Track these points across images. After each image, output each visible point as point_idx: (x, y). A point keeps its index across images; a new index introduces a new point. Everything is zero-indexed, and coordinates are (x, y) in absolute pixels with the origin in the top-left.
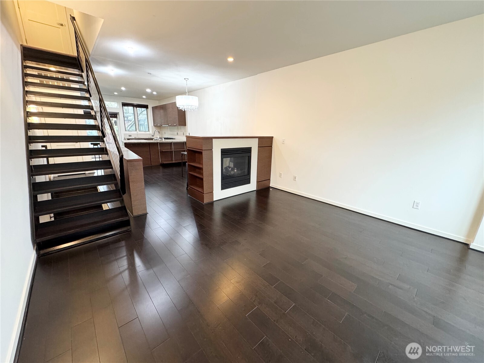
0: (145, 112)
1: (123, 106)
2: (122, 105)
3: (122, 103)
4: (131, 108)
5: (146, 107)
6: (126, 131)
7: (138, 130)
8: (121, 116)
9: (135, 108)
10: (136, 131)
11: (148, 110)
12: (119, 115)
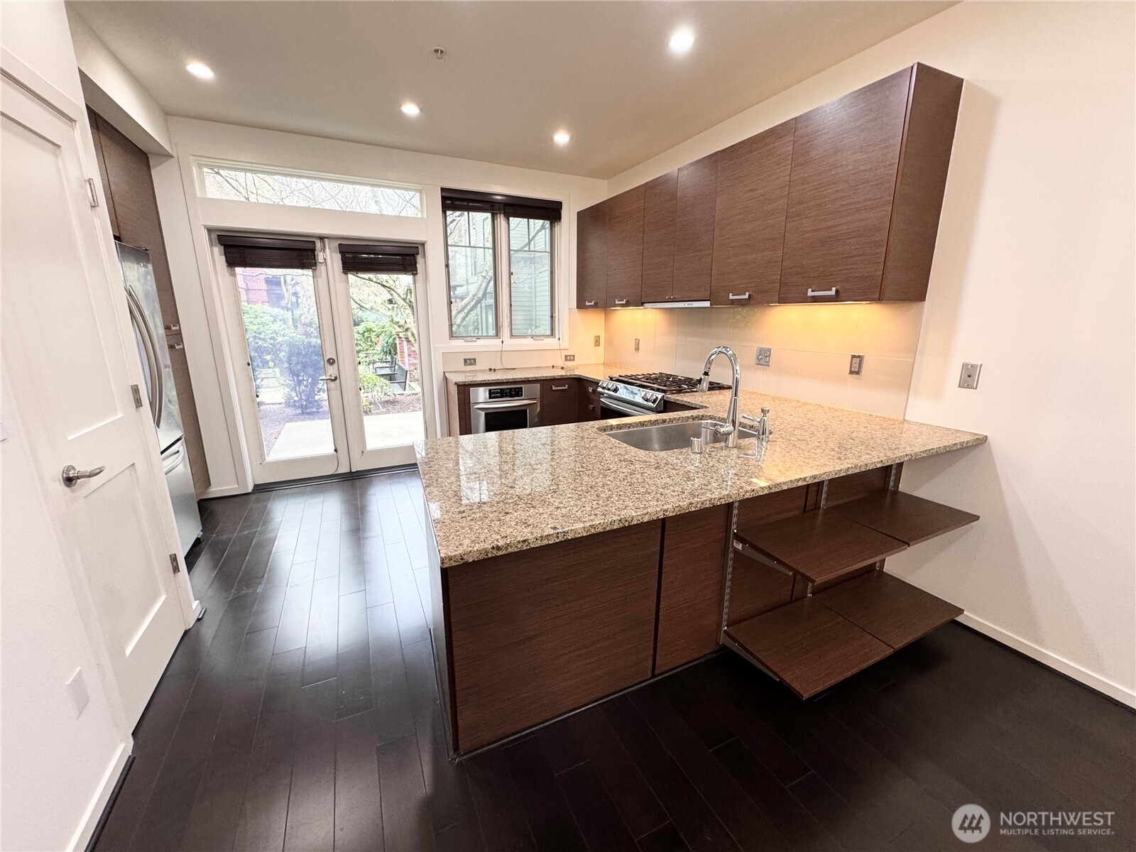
0: (542, 241)
1: (445, 208)
2: (444, 198)
3: (443, 190)
4: (481, 219)
5: (549, 211)
6: (452, 335)
7: (505, 332)
8: (432, 261)
9: (501, 220)
10: (497, 335)
11: (557, 228)
12: (424, 256)
